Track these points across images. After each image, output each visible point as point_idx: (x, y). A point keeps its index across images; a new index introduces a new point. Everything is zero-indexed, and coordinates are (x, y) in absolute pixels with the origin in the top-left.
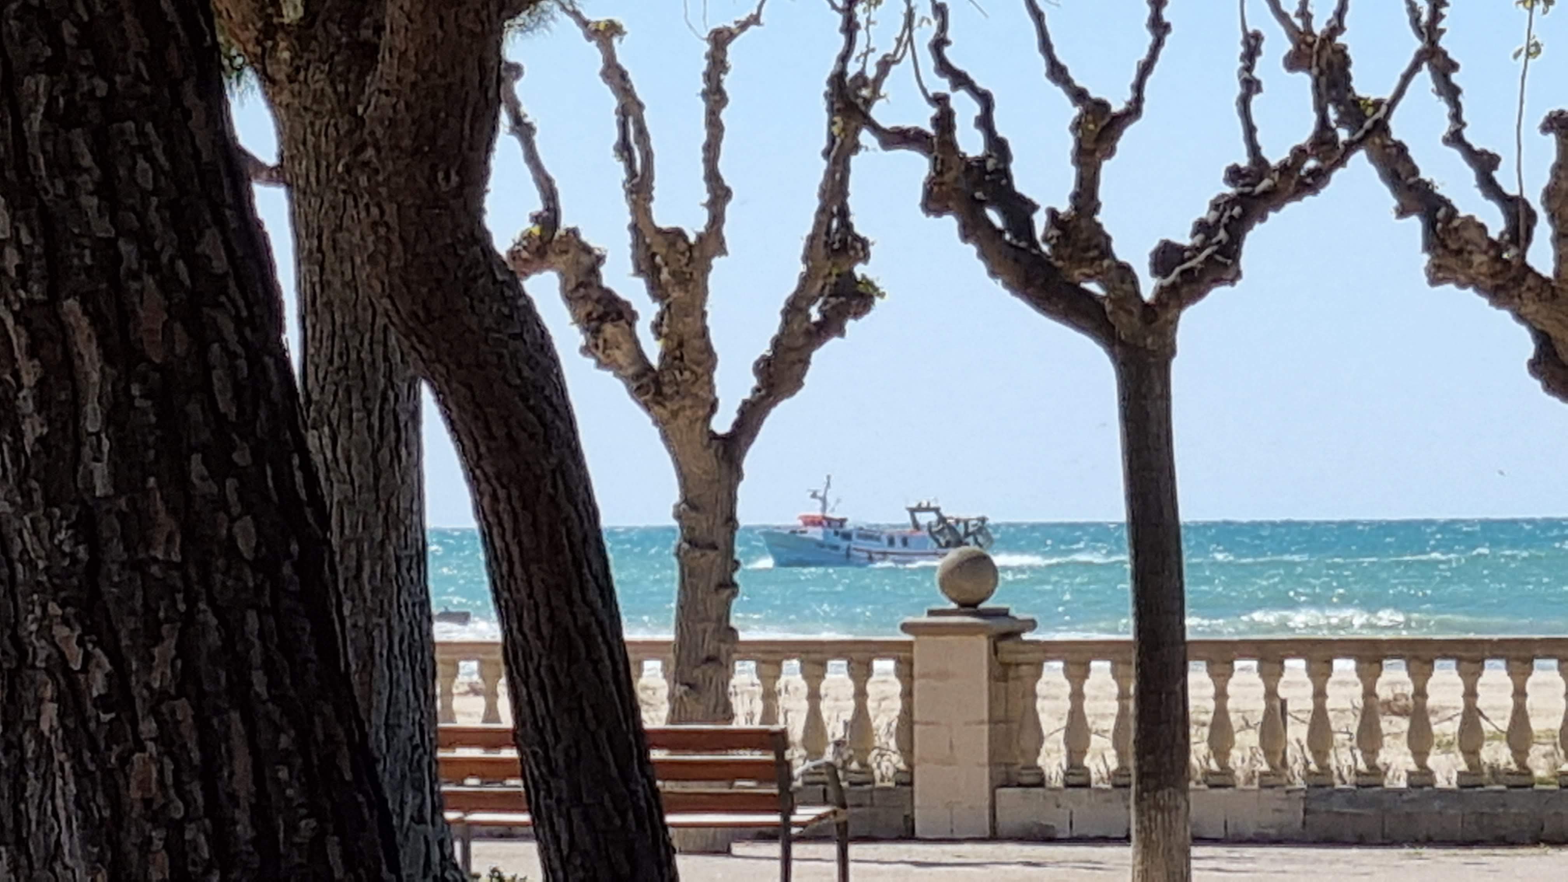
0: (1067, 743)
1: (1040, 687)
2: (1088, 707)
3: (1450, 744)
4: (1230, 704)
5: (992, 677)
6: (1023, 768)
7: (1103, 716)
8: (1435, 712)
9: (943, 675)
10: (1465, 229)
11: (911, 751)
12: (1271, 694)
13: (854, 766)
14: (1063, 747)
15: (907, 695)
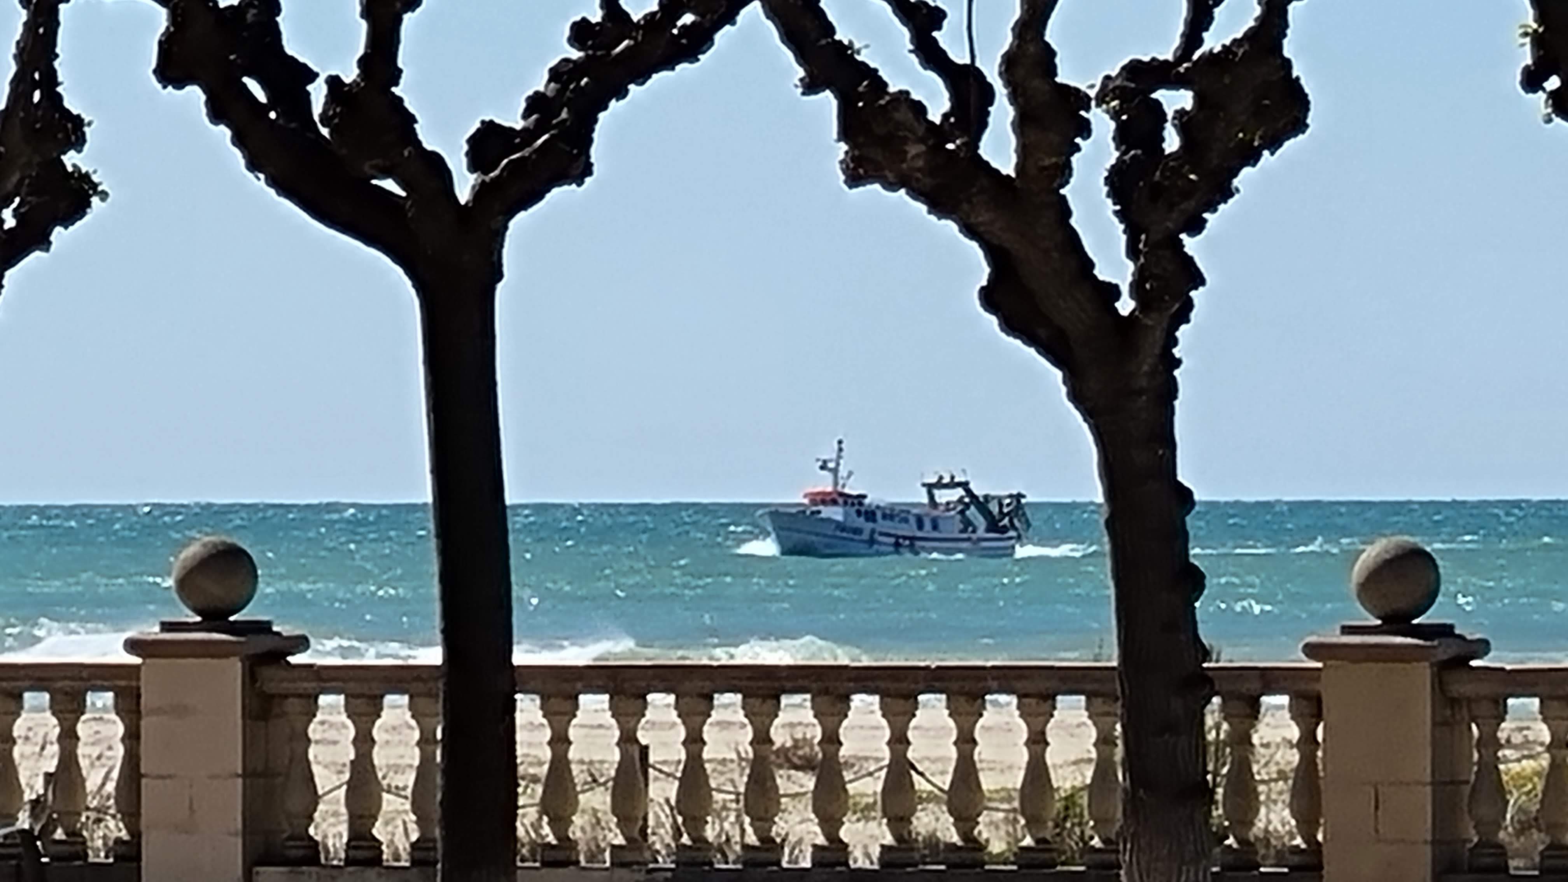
0: (348, 805)
1: (314, 731)
2: (379, 757)
3: (870, 807)
4: (573, 754)
5: (247, 714)
6: (290, 838)
7: (397, 769)
8: (849, 765)
9: (180, 711)
10: (896, 109)
11: (138, 814)
12: (628, 739)
13: (59, 834)
14: (343, 810)
15: (132, 737)
